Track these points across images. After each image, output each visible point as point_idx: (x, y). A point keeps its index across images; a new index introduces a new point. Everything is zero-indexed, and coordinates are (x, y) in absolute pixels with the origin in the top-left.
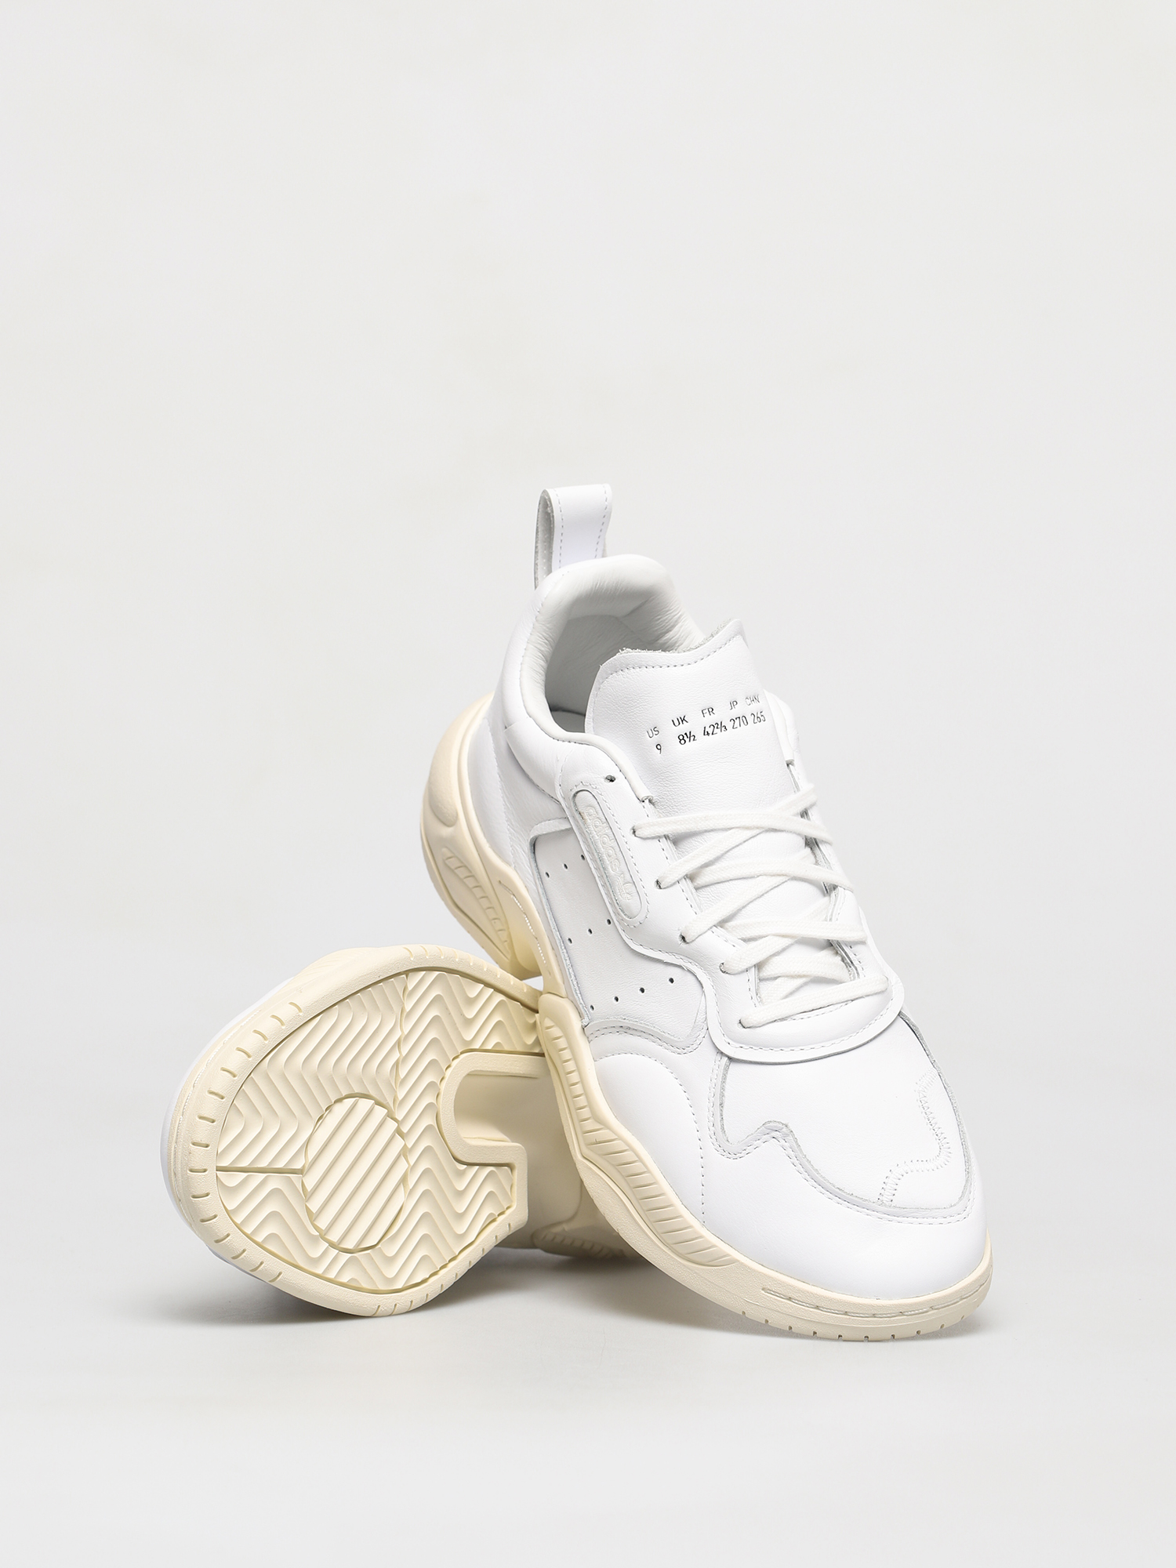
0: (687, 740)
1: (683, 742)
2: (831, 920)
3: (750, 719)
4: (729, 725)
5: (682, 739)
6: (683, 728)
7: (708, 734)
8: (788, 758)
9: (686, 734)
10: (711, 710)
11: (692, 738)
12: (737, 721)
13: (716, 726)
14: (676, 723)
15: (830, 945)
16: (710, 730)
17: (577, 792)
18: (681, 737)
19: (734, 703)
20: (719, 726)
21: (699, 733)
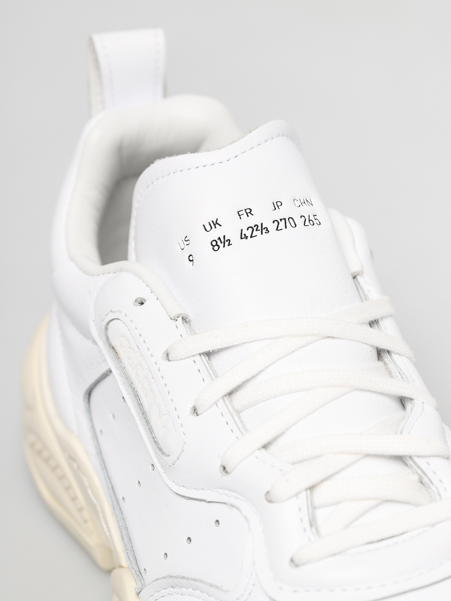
0: (221, 245)
1: (216, 248)
2: (401, 433)
3: (300, 222)
4: (272, 227)
5: (215, 245)
6: (216, 233)
7: (246, 237)
8: (355, 269)
9: (219, 238)
10: (248, 211)
11: (227, 243)
12: (282, 224)
13: (255, 228)
14: (208, 228)
15: (400, 459)
16: (248, 233)
17: (108, 323)
18: (214, 243)
19: (277, 205)
20: (260, 228)
21: (234, 237)
